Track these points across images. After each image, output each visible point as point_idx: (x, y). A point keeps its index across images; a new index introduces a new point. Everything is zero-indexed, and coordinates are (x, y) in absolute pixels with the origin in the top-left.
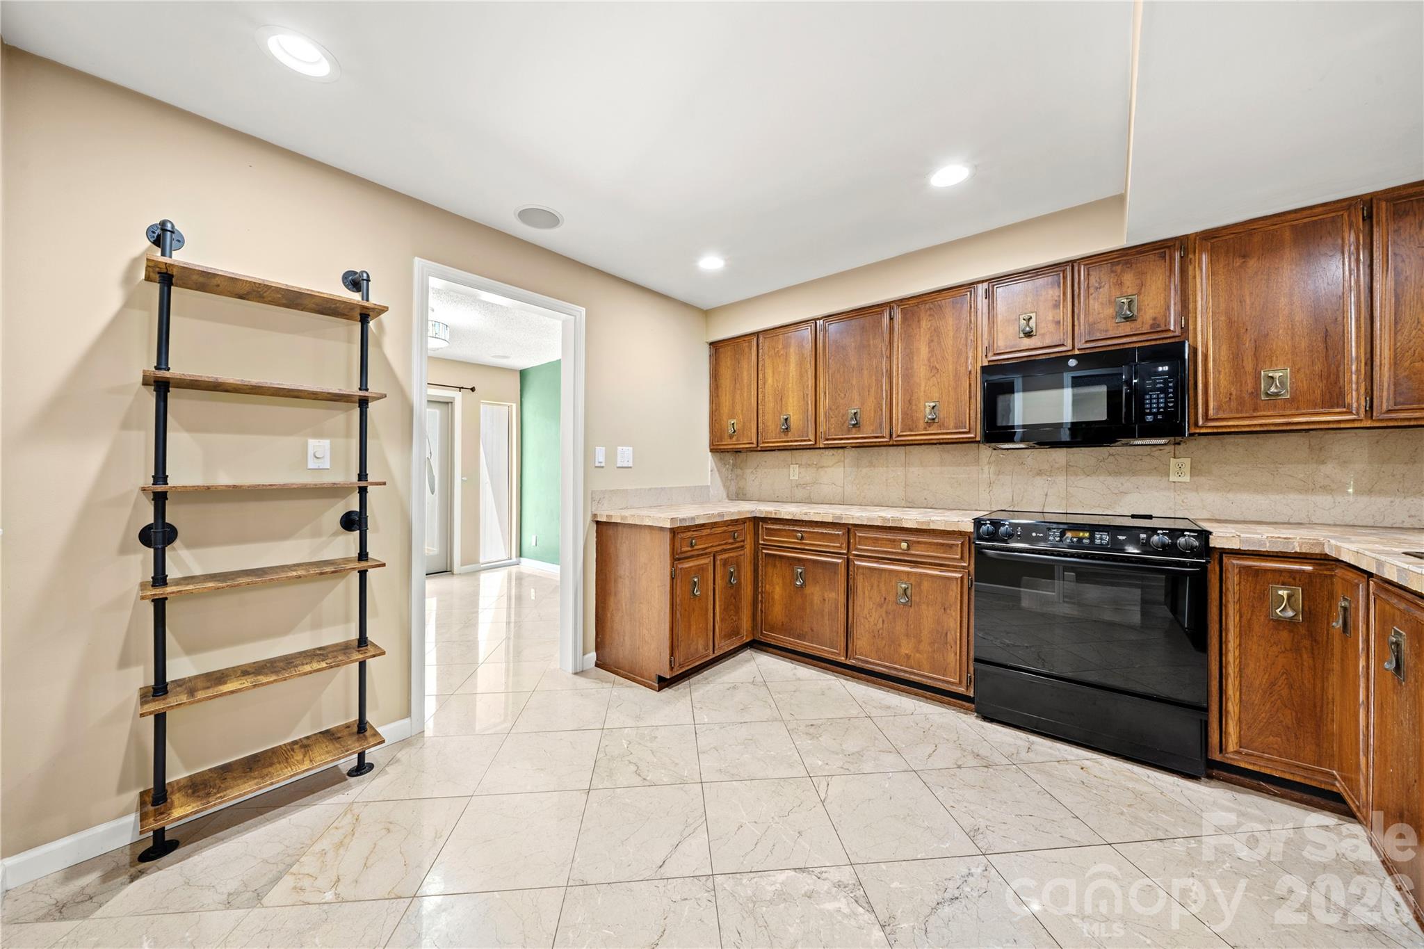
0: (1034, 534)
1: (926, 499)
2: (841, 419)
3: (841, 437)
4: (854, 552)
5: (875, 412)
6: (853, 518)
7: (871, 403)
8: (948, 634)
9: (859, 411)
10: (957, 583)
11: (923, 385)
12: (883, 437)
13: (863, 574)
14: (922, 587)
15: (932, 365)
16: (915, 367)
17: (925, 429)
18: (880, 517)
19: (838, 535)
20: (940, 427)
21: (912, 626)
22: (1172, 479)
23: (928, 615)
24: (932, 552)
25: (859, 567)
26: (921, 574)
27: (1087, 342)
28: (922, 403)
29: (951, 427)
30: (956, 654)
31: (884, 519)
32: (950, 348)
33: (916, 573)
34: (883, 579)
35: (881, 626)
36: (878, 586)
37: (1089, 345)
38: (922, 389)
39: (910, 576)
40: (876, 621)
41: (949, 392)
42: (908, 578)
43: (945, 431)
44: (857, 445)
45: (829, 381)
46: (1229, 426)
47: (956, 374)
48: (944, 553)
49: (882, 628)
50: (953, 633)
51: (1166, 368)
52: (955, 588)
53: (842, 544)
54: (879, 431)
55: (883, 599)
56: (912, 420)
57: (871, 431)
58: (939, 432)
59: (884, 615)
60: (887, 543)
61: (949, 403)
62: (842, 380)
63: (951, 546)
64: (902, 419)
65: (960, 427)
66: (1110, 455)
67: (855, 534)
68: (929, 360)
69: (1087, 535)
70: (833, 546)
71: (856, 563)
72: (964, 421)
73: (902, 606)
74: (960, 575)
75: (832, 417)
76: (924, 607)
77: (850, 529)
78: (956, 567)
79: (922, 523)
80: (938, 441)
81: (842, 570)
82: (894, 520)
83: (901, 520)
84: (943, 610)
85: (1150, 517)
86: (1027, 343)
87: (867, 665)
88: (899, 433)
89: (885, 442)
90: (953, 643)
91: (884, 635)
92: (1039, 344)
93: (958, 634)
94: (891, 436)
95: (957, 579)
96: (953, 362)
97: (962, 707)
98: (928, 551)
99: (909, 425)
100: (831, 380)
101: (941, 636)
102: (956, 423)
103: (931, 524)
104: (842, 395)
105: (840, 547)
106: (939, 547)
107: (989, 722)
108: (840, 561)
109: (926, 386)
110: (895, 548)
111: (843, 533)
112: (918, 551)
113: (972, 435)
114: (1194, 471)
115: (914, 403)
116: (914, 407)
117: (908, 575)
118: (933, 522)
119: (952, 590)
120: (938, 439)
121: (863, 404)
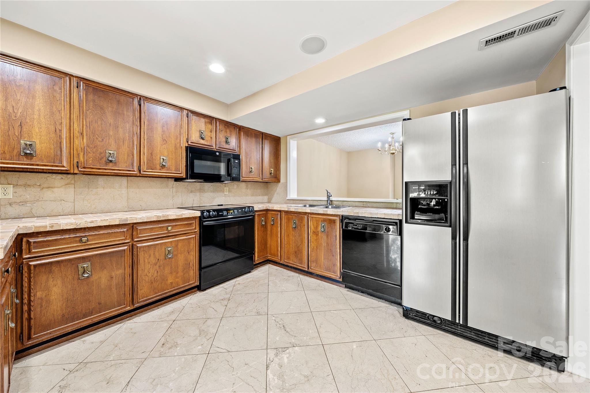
0: (220, 213)
1: (141, 206)
2: (99, 156)
3: (99, 167)
4: (135, 240)
5: (128, 156)
6: (136, 219)
7: (125, 149)
8: (190, 263)
9: (115, 153)
10: (194, 240)
11: (159, 147)
12: (134, 171)
13: (144, 251)
14: (178, 247)
15: (164, 138)
16: (155, 137)
17: (160, 169)
18: (155, 216)
19: (124, 231)
20: (168, 170)
21: (174, 267)
22: (225, 193)
23: (181, 259)
24: (182, 228)
25: (141, 247)
26: (178, 240)
27: (219, 147)
28: (159, 156)
29: (173, 170)
30: (194, 270)
31: (158, 217)
32: (173, 133)
33: (175, 241)
34: (157, 249)
35: (156, 275)
36: (154, 254)
37: (219, 149)
38: (159, 149)
39: (172, 243)
40: (153, 274)
41: (172, 153)
42: (171, 244)
43: (171, 172)
44: (112, 174)
45: (86, 126)
46: (247, 179)
47: (175, 146)
48: (188, 227)
49: (157, 276)
50: (192, 261)
51: (237, 161)
52: (193, 242)
53: (127, 237)
54: (131, 167)
55: (157, 260)
56: (153, 164)
57: (125, 167)
58: (168, 172)
59: (158, 268)
60: (159, 229)
61: (172, 159)
62: (100, 129)
63: (191, 224)
64: (147, 162)
65: (177, 171)
66: (212, 186)
67: (137, 229)
68: (162, 135)
69: (232, 211)
70: (120, 239)
71: (138, 245)
72: (179, 168)
73: (168, 260)
74: (195, 236)
75: (89, 153)
76: (179, 255)
77: (133, 227)
78: (192, 232)
79: (179, 216)
80: (166, 176)
81: (128, 254)
82: (164, 216)
83: (168, 216)
84: (188, 253)
85: (222, 205)
86: (202, 142)
87: (147, 302)
88: (145, 170)
89: (135, 174)
90: (192, 266)
91: (158, 279)
92: (206, 144)
93: (195, 261)
94: (140, 171)
95: (193, 237)
96: (174, 141)
97: (192, 292)
98: (180, 229)
99: (151, 166)
100: (88, 125)
101: (187, 266)
102: (176, 169)
103: (183, 215)
104: (100, 139)
105: (126, 239)
106: (186, 225)
107: (205, 291)
108: (126, 248)
109: (160, 148)
110: (163, 231)
111: (127, 230)
112: (176, 229)
113: (182, 175)
114: (229, 191)
115: (154, 155)
116: (154, 157)
117: (171, 243)
118: (184, 214)
119: (192, 243)
120: (166, 175)
121: (118, 149)
